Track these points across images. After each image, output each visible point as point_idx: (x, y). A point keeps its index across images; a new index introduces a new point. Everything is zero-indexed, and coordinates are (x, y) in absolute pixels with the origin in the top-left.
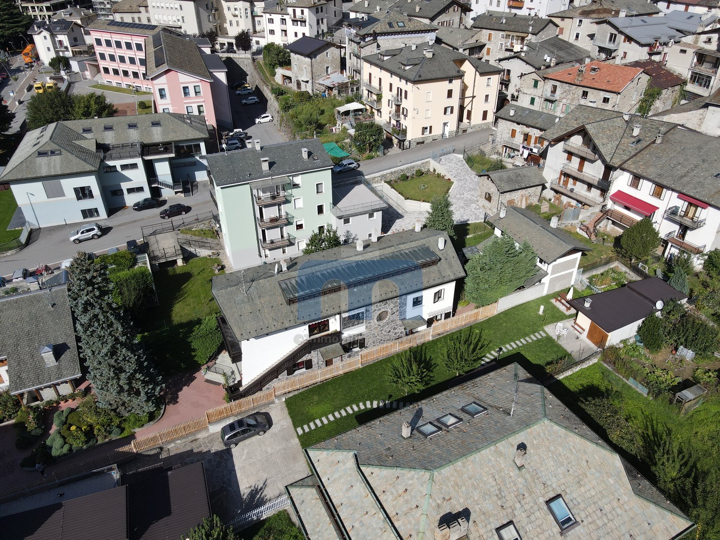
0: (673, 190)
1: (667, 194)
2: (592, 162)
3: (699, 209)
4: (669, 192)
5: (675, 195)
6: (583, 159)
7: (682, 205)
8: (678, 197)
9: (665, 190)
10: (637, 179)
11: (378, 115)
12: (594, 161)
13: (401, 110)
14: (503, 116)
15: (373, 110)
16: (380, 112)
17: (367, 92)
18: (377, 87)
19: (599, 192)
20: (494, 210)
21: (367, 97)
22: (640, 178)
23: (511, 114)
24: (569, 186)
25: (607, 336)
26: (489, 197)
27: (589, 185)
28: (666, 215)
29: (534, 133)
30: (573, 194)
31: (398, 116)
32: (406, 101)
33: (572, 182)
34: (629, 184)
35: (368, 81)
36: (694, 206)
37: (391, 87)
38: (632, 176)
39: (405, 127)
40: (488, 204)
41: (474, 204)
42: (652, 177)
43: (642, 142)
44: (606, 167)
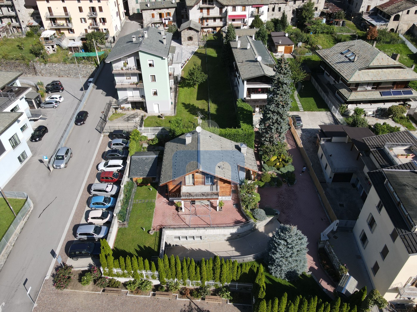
0: (249, 5)
1: (247, 8)
2: (213, 8)
3: (260, 8)
4: (248, 7)
5: (250, 7)
6: (208, 9)
7: (254, 9)
8: (252, 7)
9: (246, 7)
10: (234, 7)
11: (69, 33)
12: (214, 7)
13: (98, 20)
14: (144, 8)
15: (62, 31)
16: (71, 30)
17: (50, 21)
18: (62, 14)
19: (219, 20)
20: (196, 43)
21: (50, 25)
22: (235, 7)
23: (149, 6)
24: (205, 24)
25: (292, 47)
26: (190, 39)
27: (214, 19)
28: (249, 16)
29: (164, 11)
30: (209, 26)
31: (96, 25)
32: (101, 13)
33: (206, 21)
34: (232, 11)
35: (49, 14)
36: (258, 8)
37: (81, 9)
38: (232, 7)
39: (105, 29)
40: (190, 42)
41: (182, 46)
42: (241, 4)
44: (220, 8)
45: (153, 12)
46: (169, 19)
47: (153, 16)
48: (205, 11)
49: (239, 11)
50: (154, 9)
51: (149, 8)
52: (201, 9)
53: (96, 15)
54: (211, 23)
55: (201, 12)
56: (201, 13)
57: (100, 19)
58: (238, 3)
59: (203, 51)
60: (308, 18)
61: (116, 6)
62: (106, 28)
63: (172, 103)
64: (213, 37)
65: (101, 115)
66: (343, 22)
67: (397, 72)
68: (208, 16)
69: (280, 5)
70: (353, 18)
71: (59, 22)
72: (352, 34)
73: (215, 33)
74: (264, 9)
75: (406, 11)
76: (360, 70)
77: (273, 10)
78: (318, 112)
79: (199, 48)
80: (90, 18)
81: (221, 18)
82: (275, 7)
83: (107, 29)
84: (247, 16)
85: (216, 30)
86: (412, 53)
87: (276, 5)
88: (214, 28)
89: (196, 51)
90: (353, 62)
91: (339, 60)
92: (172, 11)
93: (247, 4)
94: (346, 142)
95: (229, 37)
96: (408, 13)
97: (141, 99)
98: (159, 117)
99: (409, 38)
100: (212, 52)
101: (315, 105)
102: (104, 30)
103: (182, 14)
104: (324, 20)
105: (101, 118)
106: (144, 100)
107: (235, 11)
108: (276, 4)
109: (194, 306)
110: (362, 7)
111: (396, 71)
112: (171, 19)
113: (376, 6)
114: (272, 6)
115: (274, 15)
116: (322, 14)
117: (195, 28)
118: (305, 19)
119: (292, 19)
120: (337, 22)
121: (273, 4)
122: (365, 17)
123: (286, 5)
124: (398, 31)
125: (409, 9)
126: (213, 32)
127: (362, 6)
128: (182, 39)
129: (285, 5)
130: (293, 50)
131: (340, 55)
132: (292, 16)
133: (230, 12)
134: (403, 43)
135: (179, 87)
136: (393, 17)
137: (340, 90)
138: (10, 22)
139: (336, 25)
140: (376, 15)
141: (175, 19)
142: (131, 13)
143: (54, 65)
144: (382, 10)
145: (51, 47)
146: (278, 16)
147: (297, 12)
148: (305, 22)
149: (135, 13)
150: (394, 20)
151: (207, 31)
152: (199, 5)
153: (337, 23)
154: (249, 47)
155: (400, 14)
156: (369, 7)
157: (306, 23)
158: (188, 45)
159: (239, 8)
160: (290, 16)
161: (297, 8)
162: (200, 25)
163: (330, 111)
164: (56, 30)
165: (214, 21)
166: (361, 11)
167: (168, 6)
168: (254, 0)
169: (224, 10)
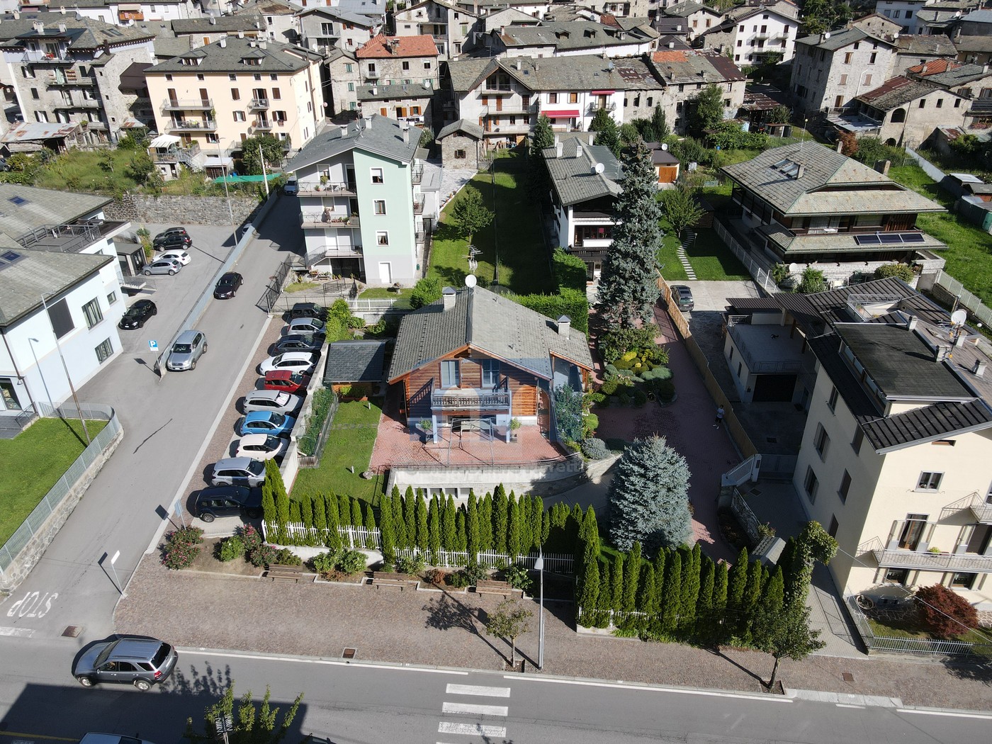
0: (584, 91)
1: (581, 96)
2: (509, 96)
3: (608, 97)
4: (583, 94)
5: (588, 94)
6: (499, 97)
7: (595, 100)
8: (591, 95)
9: (578, 94)
10: (554, 94)
11: (208, 141)
12: (511, 95)
13: (269, 116)
14: (366, 98)
15: (193, 139)
16: (212, 137)
17: (170, 118)
18: (198, 103)
19: (523, 120)
20: (472, 163)
21: (171, 125)
22: (556, 94)
23: (375, 93)
24: (493, 128)
25: (676, 168)
26: (460, 154)
27: (512, 118)
28: (586, 113)
29: (407, 104)
30: (501, 132)
31: (266, 124)
32: (277, 101)
33: (495, 123)
34: (548, 102)
35: (169, 102)
36: (603, 97)
37: (235, 94)
38: (549, 95)
39: (283, 135)
40: (461, 161)
41: (444, 170)
42: (567, 88)
43: (529, 71)
44: (523, 97)
45: (383, 105)
46: (418, 120)
47: (383, 112)
48: (492, 103)
49: (564, 102)
50: (386, 100)
51: (376, 97)
52: (484, 97)
53: (266, 104)
54: (505, 127)
55: (485, 103)
56: (485, 106)
57: (274, 113)
58: (561, 86)
59: (487, 179)
60: (710, 119)
61: (307, 90)
62: (285, 132)
63: (418, 267)
64: (510, 154)
65: (268, 282)
66: (786, 128)
67: (888, 197)
68: (500, 112)
69: (650, 94)
70: (807, 120)
71: (188, 119)
73: (513, 146)
74: (617, 98)
75: (918, 101)
76: (810, 191)
77: (637, 102)
78: (728, 282)
79: (479, 173)
80: (254, 112)
81: (525, 117)
82: (639, 97)
83: (288, 134)
84: (581, 113)
85: (516, 142)
86: (933, 183)
87: (643, 93)
88: (512, 137)
89: (471, 178)
90: (796, 179)
91: (769, 178)
92: (423, 104)
93: (579, 88)
94: (782, 324)
95: (540, 140)
96: (922, 104)
97: (353, 254)
98: (390, 290)
99: (928, 155)
100: (505, 180)
101: (722, 270)
102: (280, 135)
103: (445, 110)
104: (746, 127)
105: (269, 287)
106: (358, 255)
107: (556, 102)
108: (641, 90)
109: (450, 601)
110: (826, 99)
111: (885, 195)
112: (422, 119)
113: (854, 96)
114: (635, 95)
115: (638, 114)
116: (742, 113)
117: (470, 133)
118: (704, 120)
119: (677, 122)
120: (774, 128)
121: (636, 90)
122: (833, 118)
123: (663, 93)
124: (903, 144)
125: (923, 98)
126: (510, 146)
127: (824, 98)
128: (444, 156)
129: (661, 92)
130: (677, 175)
131: (770, 170)
132: (677, 116)
133: (546, 105)
134: (914, 164)
135: (433, 239)
136: (889, 115)
137: (772, 236)
138: (87, 120)
139: (772, 133)
140: (857, 114)
141: (430, 120)
142: (338, 110)
143: (174, 200)
144: (867, 103)
145: (168, 167)
146: (646, 113)
147: (687, 109)
148: (705, 126)
149: (345, 111)
150: (893, 121)
151: (497, 143)
152: (479, 89)
153: (773, 131)
154: (579, 154)
155: (905, 107)
156: (839, 98)
157: (707, 129)
158: (455, 167)
159: (563, 98)
160: (671, 117)
161: (686, 99)
162: (481, 129)
163: (753, 279)
164: (181, 135)
165: (511, 122)
166: (823, 106)
167: (416, 94)
168: (594, 81)
169: (532, 101)
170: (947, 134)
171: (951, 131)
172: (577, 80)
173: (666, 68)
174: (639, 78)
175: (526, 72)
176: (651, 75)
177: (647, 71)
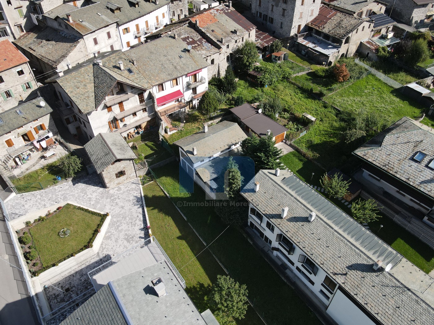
0: (181, 76)
1: (180, 80)
2: (128, 99)
3: (197, 74)
4: (181, 78)
5: (184, 77)
7: (190, 79)
8: (186, 77)
9: (178, 80)
12: (129, 97)
20: (132, 176)
22: (162, 84)
24: (121, 125)
25: (284, 133)
26: (121, 174)
28: (185, 90)
29: (29, 127)
33: (122, 122)
34: (158, 92)
36: (195, 76)
38: (157, 87)
40: (122, 178)
41: (111, 191)
42: (170, 78)
43: (132, 69)
44: (139, 95)
45: (7, 137)
46: (48, 137)
47: (9, 143)
48: (116, 109)
49: (169, 88)
50: (8, 133)
52: (108, 108)
54: (131, 121)
55: (110, 111)
56: (110, 113)
58: (163, 76)
64: (146, 144)
66: (285, 55)
68: (123, 113)
69: (213, 57)
70: (288, 45)
72: (307, 72)
73: (141, 133)
81: (144, 110)
84: (182, 91)
85: (141, 128)
88: (138, 126)
89: (143, 195)
92: (45, 120)
93: (178, 76)
96: (357, 32)
107: (163, 90)
108: (208, 57)
110: (293, 28)
112: (50, 134)
113: (306, 23)
117: (127, 158)
122: (301, 40)
124: (348, 55)
125: (358, 28)
126: (138, 133)
129: (219, 53)
130: (285, 136)
131: (414, 164)
132: (227, 64)
133: (158, 94)
136: (344, 41)
139: (279, 60)
144: (320, 30)
148: (248, 69)
152: (103, 102)
155: (350, 35)
156: (299, 26)
157: (251, 71)
159: (168, 85)
160: (225, 66)
161: (231, 52)
165: (134, 117)
166: (293, 34)
167: (36, 116)
168: (184, 64)
169: (146, 95)
170: (368, 45)
171: (368, 42)
172: (171, 67)
173: (211, 31)
174: (199, 45)
175: (130, 71)
176: (204, 40)
177: (200, 37)
